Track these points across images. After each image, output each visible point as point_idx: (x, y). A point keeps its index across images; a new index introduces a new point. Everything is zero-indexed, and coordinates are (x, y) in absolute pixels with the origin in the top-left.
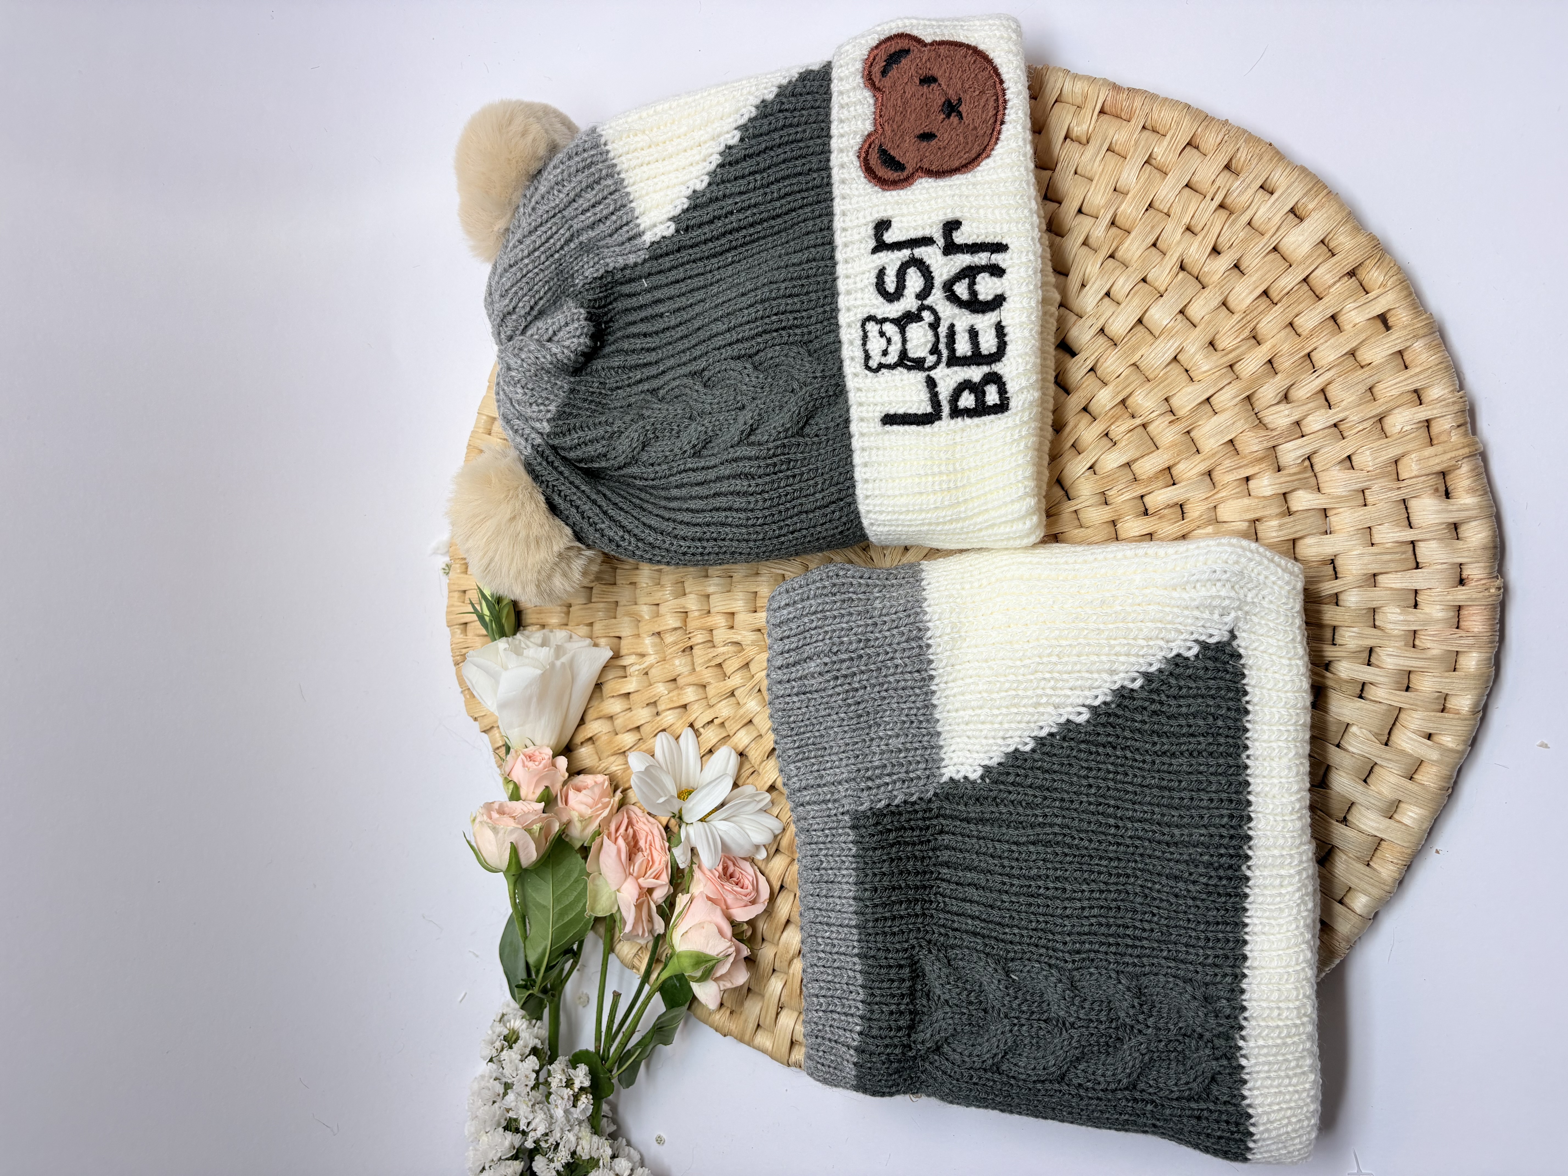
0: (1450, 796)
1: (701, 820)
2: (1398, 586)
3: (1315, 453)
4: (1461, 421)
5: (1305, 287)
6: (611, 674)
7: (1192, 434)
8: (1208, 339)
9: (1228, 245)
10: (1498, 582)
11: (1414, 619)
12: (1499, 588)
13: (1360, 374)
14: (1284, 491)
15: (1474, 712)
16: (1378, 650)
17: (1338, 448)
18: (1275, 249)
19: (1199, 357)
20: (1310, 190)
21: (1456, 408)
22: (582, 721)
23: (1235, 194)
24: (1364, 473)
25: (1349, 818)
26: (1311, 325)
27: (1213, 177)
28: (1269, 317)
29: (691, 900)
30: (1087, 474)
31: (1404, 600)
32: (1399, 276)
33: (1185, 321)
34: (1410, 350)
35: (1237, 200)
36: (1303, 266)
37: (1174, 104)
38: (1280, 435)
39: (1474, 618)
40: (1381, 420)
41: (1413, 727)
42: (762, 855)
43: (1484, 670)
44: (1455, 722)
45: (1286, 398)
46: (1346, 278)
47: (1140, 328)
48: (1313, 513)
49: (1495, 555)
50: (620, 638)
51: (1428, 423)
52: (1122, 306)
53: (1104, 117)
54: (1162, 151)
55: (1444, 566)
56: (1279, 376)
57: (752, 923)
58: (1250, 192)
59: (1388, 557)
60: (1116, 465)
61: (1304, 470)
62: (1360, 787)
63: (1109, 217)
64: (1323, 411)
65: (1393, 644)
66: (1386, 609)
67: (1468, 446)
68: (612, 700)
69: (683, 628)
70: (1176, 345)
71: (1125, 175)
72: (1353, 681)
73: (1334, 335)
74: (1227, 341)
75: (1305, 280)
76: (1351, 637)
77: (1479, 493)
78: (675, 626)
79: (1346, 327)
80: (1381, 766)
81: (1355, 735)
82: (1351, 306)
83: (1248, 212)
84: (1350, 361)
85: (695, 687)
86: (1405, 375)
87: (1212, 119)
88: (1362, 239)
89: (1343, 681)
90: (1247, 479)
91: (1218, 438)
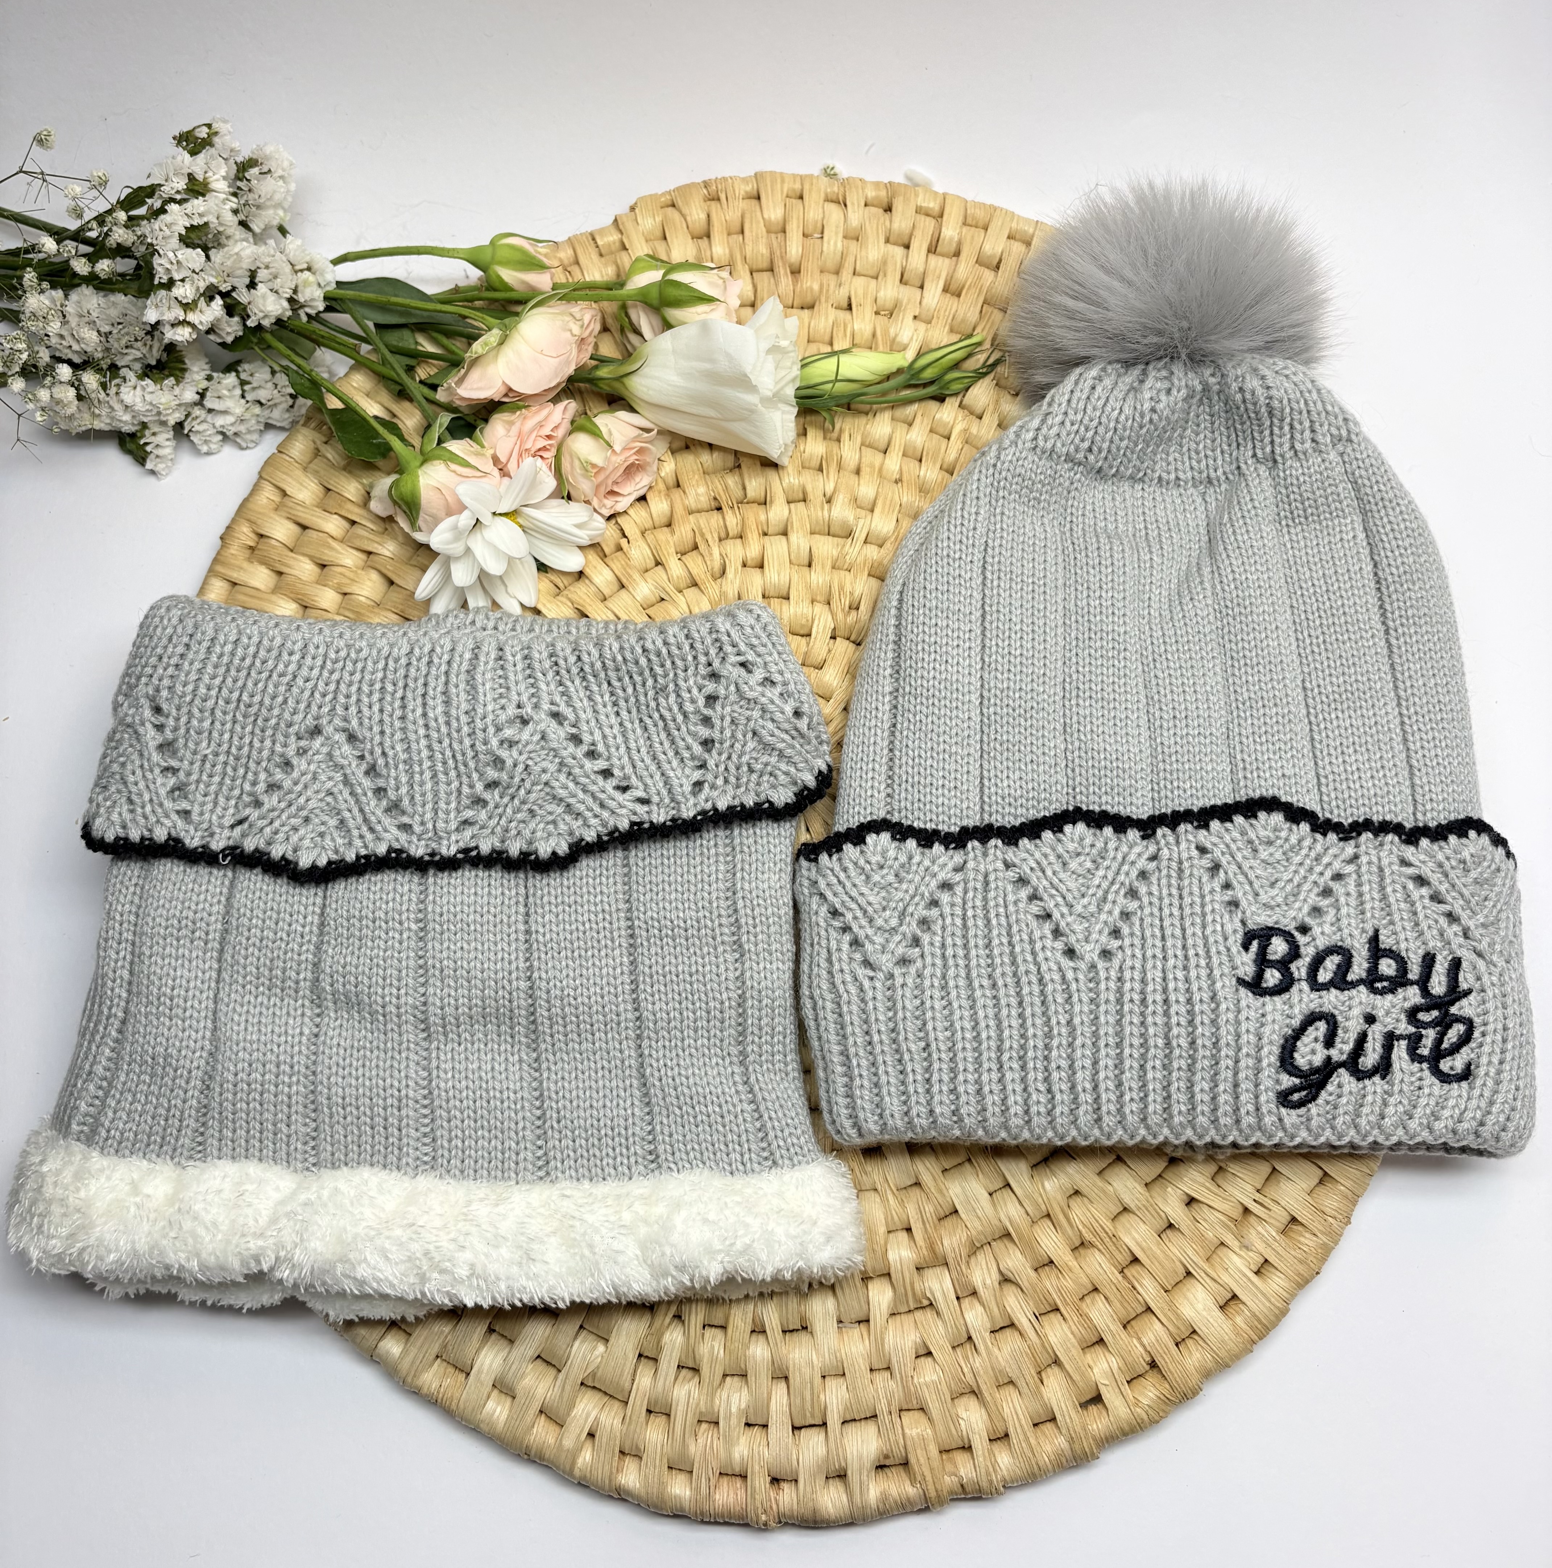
0: (519, 1455)
2: (773, 1406)
3: (938, 1313)
4: (968, 1489)
5: (1140, 1309)
7: (967, 1164)
9: (1198, 1217)
10: (773, 1523)
11: (732, 1423)
12: (765, 1524)
13: (1030, 1372)
14: (893, 1275)
15: (619, 1489)
16: (696, 1379)
17: (941, 1342)
18: (1189, 1273)
20: (1259, 1320)
21: (985, 1484)
23: (1260, 1229)
24: (910, 1372)
25: (495, 1334)
26: (1094, 1314)
27: (1283, 1203)
28: (1106, 1266)
31: (755, 1414)
32: (1147, 1422)
33: (1107, 1162)
34: (1056, 1432)
35: (1252, 1231)
36: (1167, 1308)
38: (960, 1271)
39: (732, 1495)
40: (975, 1393)
41: (603, 1418)
43: (669, 1504)
44: (607, 1468)
45: (1006, 1281)
46: (1148, 1359)
48: (865, 1307)
49: (807, 1520)
51: (967, 1448)
55: (795, 1462)
56: (1032, 1273)
59: (808, 1397)
61: (916, 1300)
62: (531, 1352)
64: (988, 1326)
65: (703, 1397)
66: (745, 1390)
67: (938, 1495)
72: (659, 1349)
73: (1080, 1342)
74: (1079, 1212)
75: (1149, 1309)
76: (713, 1347)
77: (881, 1506)
78: (748, 488)
79: (1088, 1356)
80: (556, 1378)
81: (595, 1348)
82: (1114, 1362)
83: (1236, 1243)
84: (1045, 1359)
85: (668, 512)
86: (1027, 1424)
87: (1354, 1203)
88: (1195, 1379)
89: (660, 1335)
90: (909, 1230)
91: (962, 1198)
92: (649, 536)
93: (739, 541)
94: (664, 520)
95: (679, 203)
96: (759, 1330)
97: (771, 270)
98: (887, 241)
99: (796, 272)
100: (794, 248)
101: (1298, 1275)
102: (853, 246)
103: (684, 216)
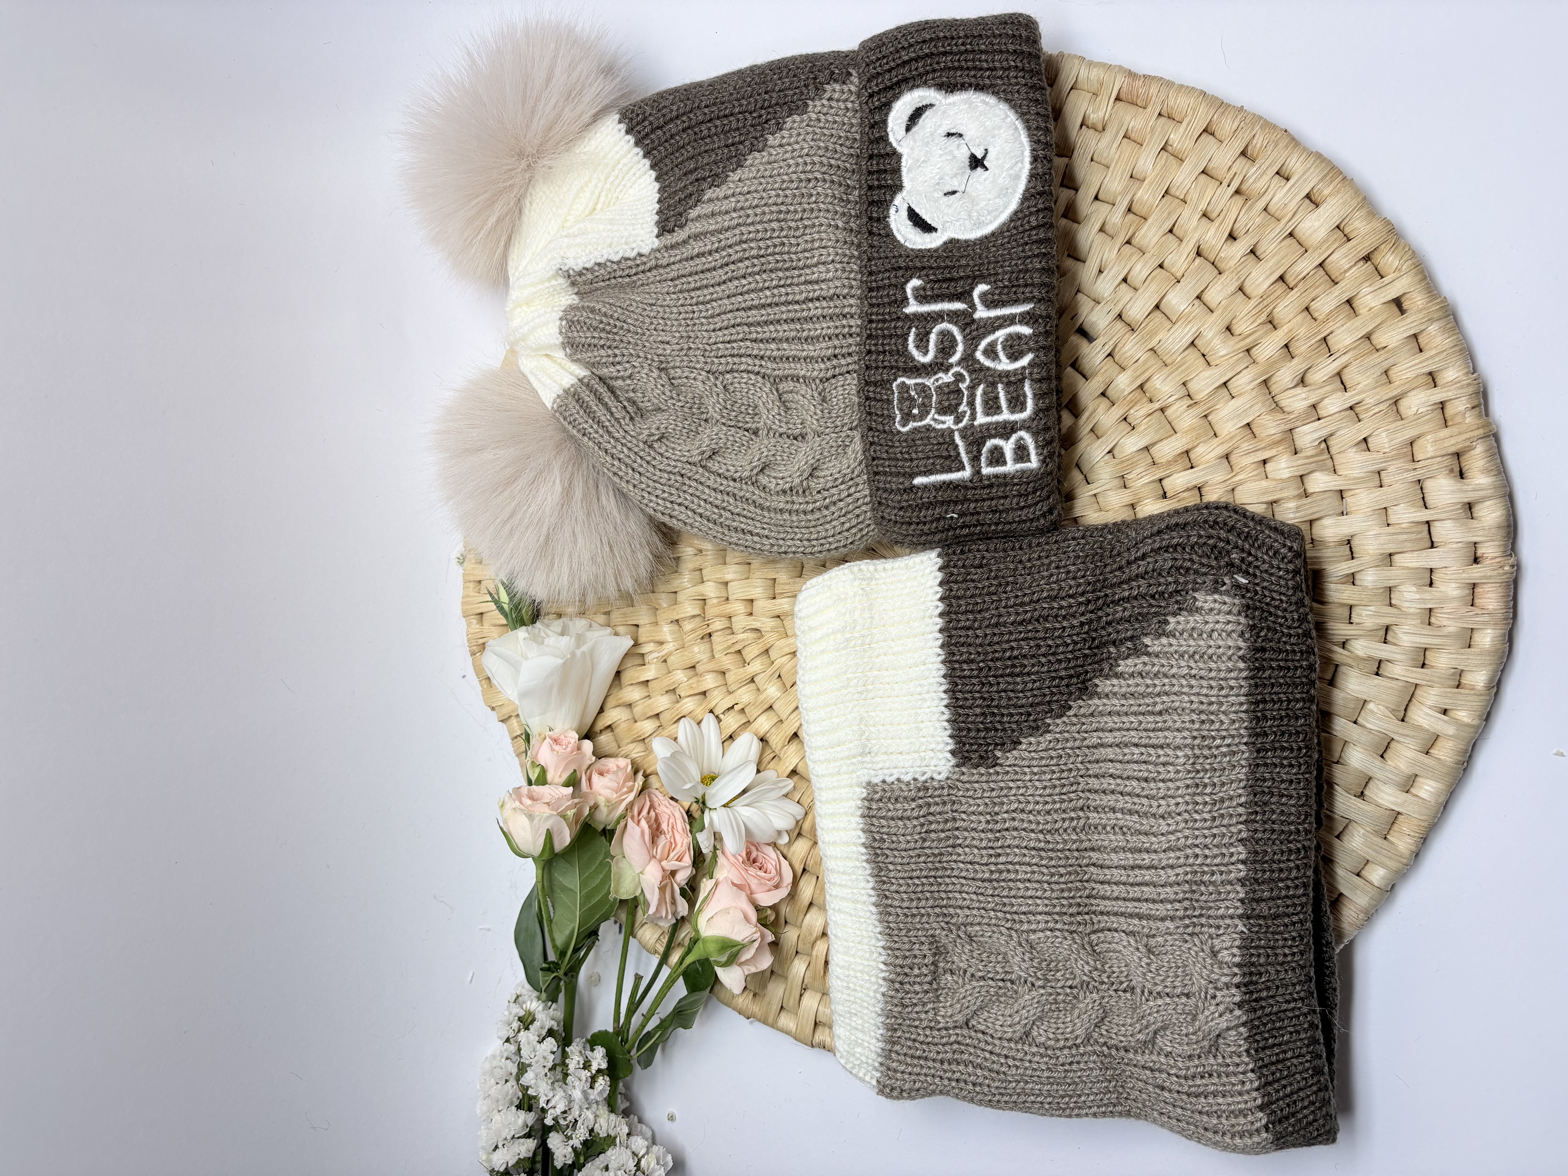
0: (1465, 770)
1: (724, 806)
2: (1414, 565)
3: (1331, 435)
4: (1475, 403)
5: (1321, 272)
6: (629, 663)
7: (1210, 418)
8: (1225, 323)
9: (1244, 231)
10: (1512, 560)
11: (1429, 597)
12: (1513, 566)
13: (1376, 358)
14: (1301, 473)
15: (1489, 688)
16: (1394, 628)
17: (1355, 431)
18: (1291, 234)
19: (1216, 341)
20: (1326, 176)
21: (1471, 390)
22: (601, 710)
23: (1251, 181)
24: (1380, 455)
25: (1366, 792)
26: (1326, 309)
27: (1230, 163)
28: (1286, 302)
29: (716, 884)
30: (1106, 457)
31: (1420, 579)
32: (1414, 260)
33: (1202, 306)
34: (1424, 334)
35: (1253, 186)
36: (1319, 251)
37: (1190, 90)
38: (1297, 418)
39: (1489, 595)
40: (1396, 402)
41: (1429, 703)
42: (785, 839)
43: (1499, 646)
44: (1470, 698)
45: (1302, 381)
46: (1362, 263)
47: (1157, 313)
48: (1329, 494)
49: (1509, 533)
50: (637, 626)
51: (1442, 405)
52: (1140, 291)
53: (1120, 104)
54: (1178, 137)
55: (1460, 545)
56: (1295, 361)
57: (774, 908)
58: (1266, 178)
59: (1405, 537)
60: (1135, 449)
61: (1321, 453)
62: (1378, 762)
63: (1125, 204)
64: (1340, 394)
65: (1409, 622)
66: (1402, 588)
67: (1483, 427)
68: (630, 688)
69: (702, 616)
70: (1194, 330)
71: (1141, 162)
72: (1370, 658)
73: (1350, 319)
74: (1244, 326)
75: (1321, 265)
76: (1368, 616)
77: (1493, 473)
78: (693, 613)
79: (1361, 311)
80: (1398, 742)
81: (1372, 711)
82: (1366, 290)
83: (1264, 198)
84: (1366, 345)
85: (715, 674)
86: (1420, 358)
87: (1228, 106)
88: (1376, 224)
89: (1359, 659)
90: (1265, 462)
91: (1235, 421)
92: (732, 688)
93: (733, 619)
94: (720, 677)
96: (1352, 579)
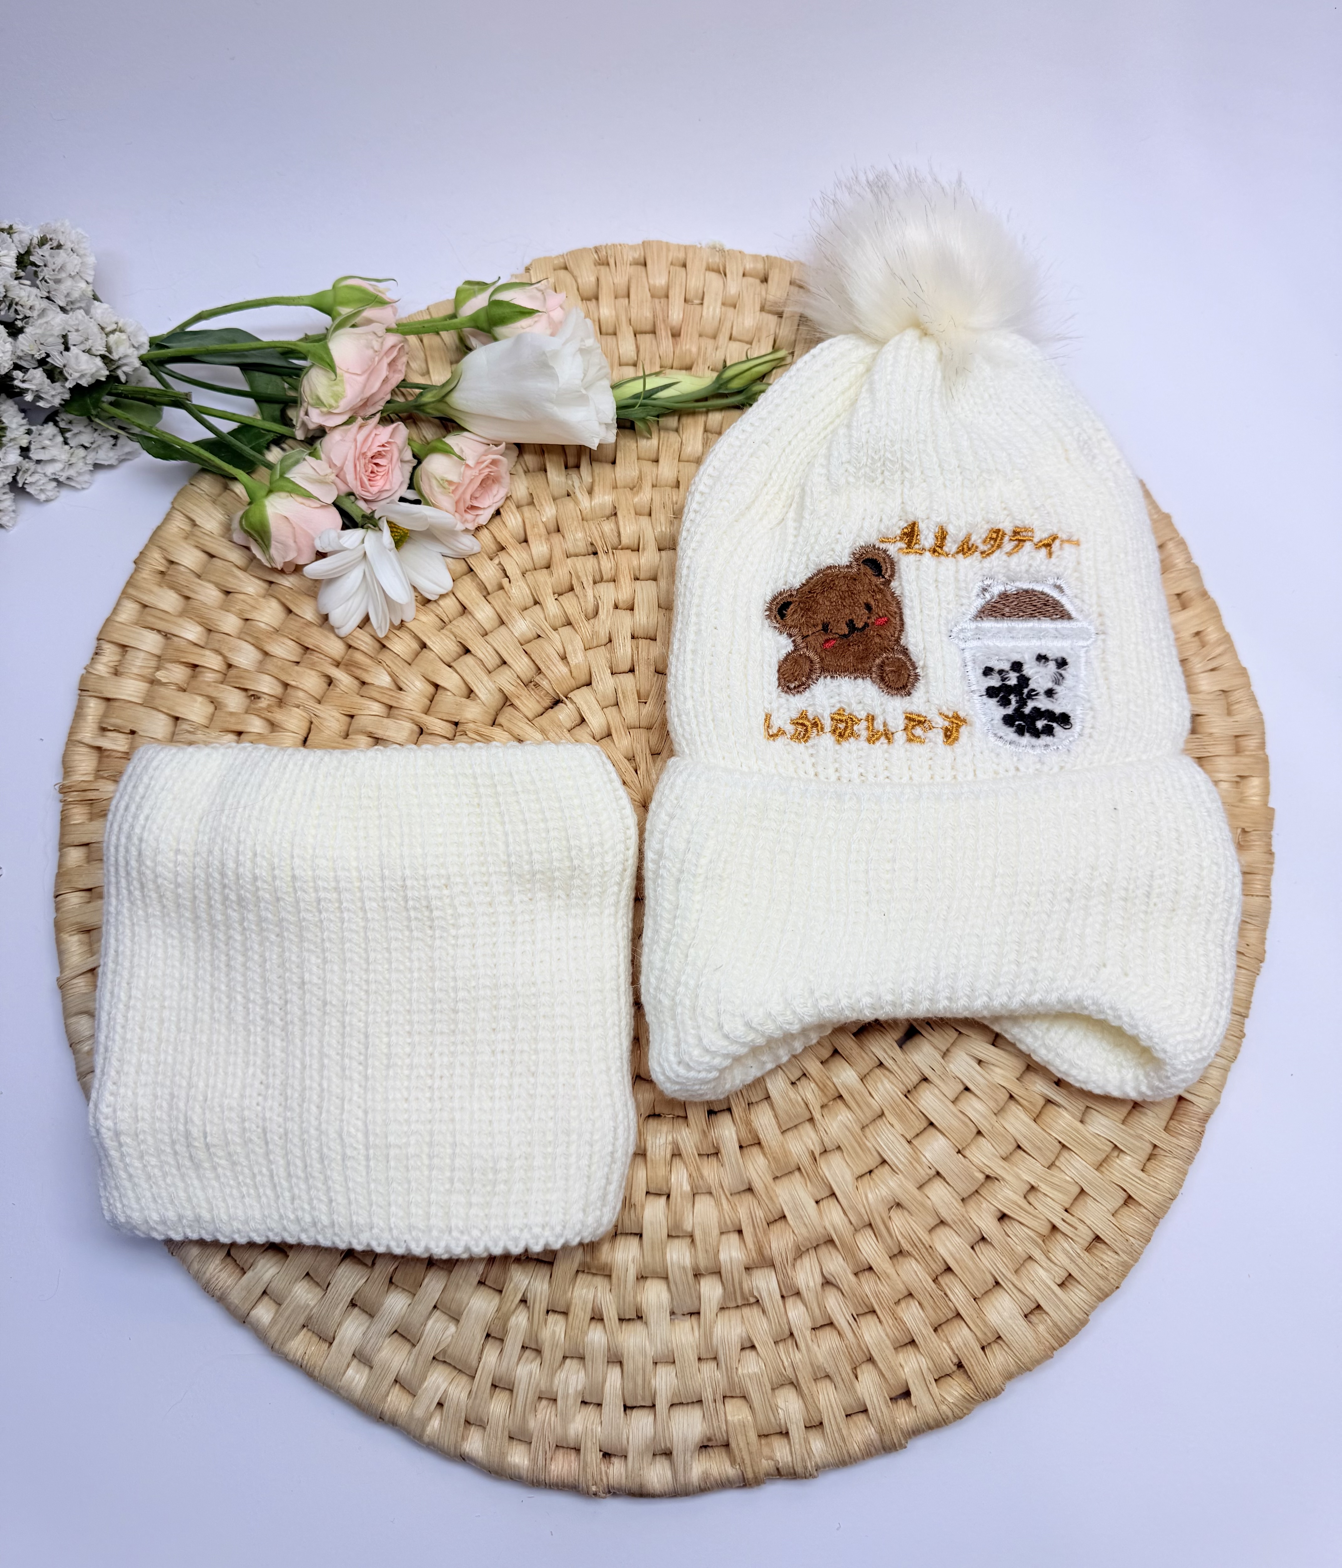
0: (374, 1417)
2: (607, 1387)
4: (784, 1471)
5: (950, 1315)
7: (795, 1173)
8: (905, 1202)
9: (1008, 1232)
10: (603, 1492)
11: (569, 1400)
12: (595, 1494)
13: (845, 1367)
14: (723, 1272)
15: (463, 1455)
16: (538, 1361)
17: (764, 1337)
18: (997, 1283)
19: (884, 1191)
20: (1060, 1330)
21: (798, 1464)
23: (1066, 1245)
24: (734, 1362)
25: (356, 1311)
26: (906, 1317)
27: (1088, 1222)
28: (920, 1273)
31: (591, 1393)
32: (949, 1416)
33: (927, 1178)
34: (867, 1423)
36: (975, 1315)
37: (1178, 1183)
38: (785, 1273)
39: (565, 1466)
40: (794, 1384)
41: (451, 1390)
43: (508, 1470)
44: (452, 1435)
45: (827, 1283)
46: (955, 1360)
47: (923, 1124)
48: (696, 1302)
49: (633, 1490)
50: (614, 463)
51: (785, 1434)
52: (951, 1106)
53: (1174, 1101)
54: (1125, 1166)
55: (625, 1442)
56: (851, 1277)
58: (1065, 1262)
59: (640, 1381)
60: (769, 1085)
61: (744, 1297)
62: (387, 1329)
64: (810, 1325)
65: (543, 1377)
66: (582, 1374)
67: (756, 1478)
69: (619, 545)
70: (899, 1164)
72: (505, 1332)
73: (892, 1342)
74: (899, 1222)
75: (958, 1315)
76: (554, 1332)
77: (702, 1482)
78: (622, 535)
79: (901, 1355)
80: (410, 1353)
81: (446, 1328)
82: (924, 1362)
83: (1043, 1257)
84: (860, 1357)
85: (548, 556)
86: (840, 1415)
87: (1155, 1225)
88: (997, 1381)
89: (506, 1319)
90: (740, 1232)
91: (790, 1205)
92: (529, 577)
93: (612, 584)
95: (571, 265)
96: (597, 1318)
97: (654, 332)
98: (762, 309)
99: (676, 335)
100: (676, 314)
101: (1100, 1289)
102: (730, 311)
103: (575, 278)
